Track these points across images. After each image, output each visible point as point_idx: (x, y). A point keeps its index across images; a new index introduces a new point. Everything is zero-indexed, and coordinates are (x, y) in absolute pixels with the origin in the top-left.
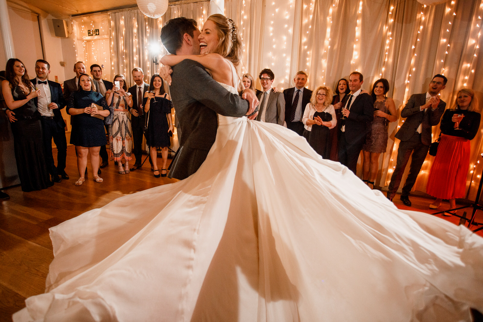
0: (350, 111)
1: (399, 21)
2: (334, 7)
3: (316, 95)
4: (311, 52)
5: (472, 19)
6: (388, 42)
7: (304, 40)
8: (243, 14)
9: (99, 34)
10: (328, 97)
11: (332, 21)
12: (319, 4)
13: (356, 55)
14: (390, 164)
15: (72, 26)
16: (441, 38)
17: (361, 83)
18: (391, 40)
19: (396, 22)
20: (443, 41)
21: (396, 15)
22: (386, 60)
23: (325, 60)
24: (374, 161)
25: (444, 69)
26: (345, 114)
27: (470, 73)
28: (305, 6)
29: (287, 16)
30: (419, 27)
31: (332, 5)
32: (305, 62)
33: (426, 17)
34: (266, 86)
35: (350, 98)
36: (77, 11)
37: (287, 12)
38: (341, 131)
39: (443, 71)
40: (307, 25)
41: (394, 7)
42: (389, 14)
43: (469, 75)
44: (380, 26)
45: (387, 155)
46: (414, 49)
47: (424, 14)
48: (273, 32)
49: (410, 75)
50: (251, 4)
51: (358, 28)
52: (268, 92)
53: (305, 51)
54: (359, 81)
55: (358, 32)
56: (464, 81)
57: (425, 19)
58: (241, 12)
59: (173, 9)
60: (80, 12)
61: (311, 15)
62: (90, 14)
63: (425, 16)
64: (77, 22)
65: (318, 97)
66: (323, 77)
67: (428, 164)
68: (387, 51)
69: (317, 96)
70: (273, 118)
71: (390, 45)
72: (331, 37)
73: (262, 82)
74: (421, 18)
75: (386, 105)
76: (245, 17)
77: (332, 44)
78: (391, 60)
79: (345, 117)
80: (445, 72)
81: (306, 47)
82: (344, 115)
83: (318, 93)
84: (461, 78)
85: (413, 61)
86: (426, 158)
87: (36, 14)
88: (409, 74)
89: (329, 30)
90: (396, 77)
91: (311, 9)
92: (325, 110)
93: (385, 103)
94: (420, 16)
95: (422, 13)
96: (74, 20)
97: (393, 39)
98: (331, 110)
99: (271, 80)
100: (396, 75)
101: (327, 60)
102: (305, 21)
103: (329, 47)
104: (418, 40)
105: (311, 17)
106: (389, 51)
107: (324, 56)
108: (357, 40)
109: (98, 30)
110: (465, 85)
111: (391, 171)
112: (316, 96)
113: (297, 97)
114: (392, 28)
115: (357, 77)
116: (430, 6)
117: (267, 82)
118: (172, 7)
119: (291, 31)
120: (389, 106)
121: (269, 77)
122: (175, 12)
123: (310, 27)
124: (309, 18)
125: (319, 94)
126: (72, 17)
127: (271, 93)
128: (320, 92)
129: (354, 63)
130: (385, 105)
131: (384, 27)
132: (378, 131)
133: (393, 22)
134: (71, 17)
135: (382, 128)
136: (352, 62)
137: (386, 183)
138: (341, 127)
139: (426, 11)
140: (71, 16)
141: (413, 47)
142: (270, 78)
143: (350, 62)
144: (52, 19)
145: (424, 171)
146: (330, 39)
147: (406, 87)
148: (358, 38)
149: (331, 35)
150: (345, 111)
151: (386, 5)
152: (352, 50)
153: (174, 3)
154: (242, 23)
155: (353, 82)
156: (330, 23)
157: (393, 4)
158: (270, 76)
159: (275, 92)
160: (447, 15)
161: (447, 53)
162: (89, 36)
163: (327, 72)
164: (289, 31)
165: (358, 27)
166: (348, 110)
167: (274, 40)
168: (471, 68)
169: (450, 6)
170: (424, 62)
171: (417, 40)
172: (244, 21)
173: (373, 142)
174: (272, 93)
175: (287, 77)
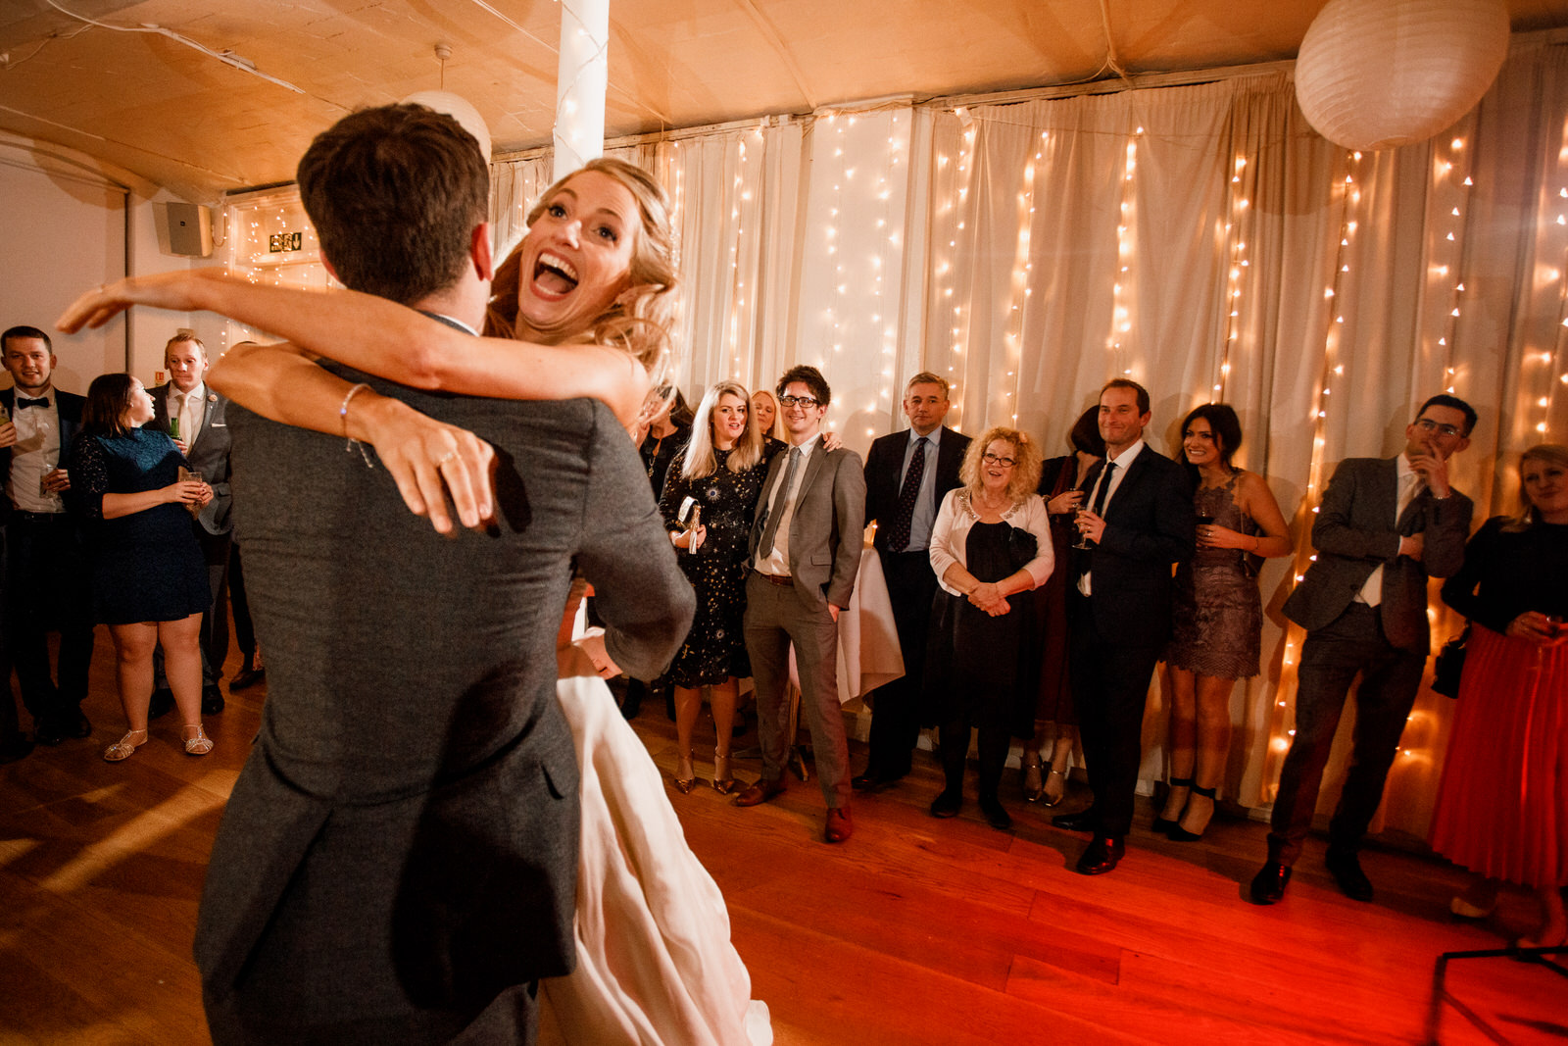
0: (1106, 519)
1: (1269, 207)
2: (1038, 163)
3: (979, 456)
4: (968, 307)
5: (1538, 201)
6: (1235, 274)
7: (943, 268)
8: (738, 185)
9: (299, 248)
10: (1022, 471)
11: (1035, 205)
12: (990, 153)
13: (1123, 321)
14: (1275, 720)
15: (226, 221)
16: (1431, 263)
17: (1143, 419)
18: (1246, 268)
19: (1259, 211)
20: (1439, 274)
21: (1255, 187)
22: (1234, 336)
23: (1015, 336)
24: (1210, 709)
25: (1451, 371)
26: (1089, 532)
27: (1554, 386)
28: (942, 161)
29: (884, 193)
30: (1345, 225)
31: (1034, 156)
32: (947, 340)
33: (1365, 191)
34: (800, 425)
35: (1104, 471)
36: (242, 179)
37: (883, 180)
38: (1080, 595)
39: (1451, 377)
40: (951, 220)
41: (1246, 158)
42: (1230, 183)
43: (1552, 393)
44: (1203, 222)
45: (1261, 685)
46: (1333, 300)
47: (1354, 182)
48: (837, 241)
49: (1327, 392)
50: (765, 155)
51: (1125, 229)
52: (807, 448)
53: (947, 306)
54: (1136, 410)
55: (1127, 244)
56: (1536, 415)
57: (1361, 199)
58: (733, 180)
59: (520, 172)
60: (248, 183)
61: (963, 187)
62: (278, 189)
63: (1361, 190)
64: (242, 212)
65: (987, 467)
66: (1009, 394)
67: (1427, 723)
68: (1235, 307)
69: (984, 462)
70: (820, 541)
71: (1244, 283)
72: (1032, 259)
73: (786, 409)
74: (1346, 196)
75: (1240, 497)
76: (747, 196)
77: (1039, 281)
78: (1250, 338)
79: (1089, 542)
80: (1457, 380)
81: (949, 292)
82: (1086, 536)
83: (988, 452)
84: (1523, 402)
85: (1332, 342)
86: (1417, 699)
87: (121, 190)
88: (1324, 389)
89: (1025, 236)
90: (1274, 397)
91: (962, 168)
92: (1010, 516)
93: (1232, 492)
94: (1343, 190)
95: (1349, 179)
96: (232, 207)
97: (1252, 265)
98: (1031, 517)
99: (818, 407)
100: (1275, 390)
101: (1023, 335)
102: (945, 207)
103: (1028, 292)
104: (1345, 269)
105: (964, 193)
106: (1242, 304)
107: (1013, 323)
108: (1124, 269)
109: (300, 235)
110: (1542, 427)
111: (1281, 745)
112: (981, 462)
113: (918, 464)
114: (1248, 228)
115: (1129, 398)
116: (1377, 153)
117: (803, 411)
118: (518, 165)
119: (896, 239)
120: (1248, 505)
121: (812, 393)
122: (527, 181)
123: (961, 226)
124: (957, 198)
125: (990, 455)
126: (229, 197)
127: (814, 453)
128: (993, 446)
129: (1117, 346)
130: (1235, 502)
131: (1218, 226)
132: (1217, 596)
133: (1247, 208)
134: (224, 197)
135: (1236, 586)
136: (1111, 343)
137: (1264, 790)
138: (1078, 578)
139: (1362, 173)
140: (224, 193)
141: (1329, 293)
142: (815, 398)
143: (1103, 344)
144: (168, 204)
145: (1415, 751)
146: (1029, 266)
147: (1317, 434)
148: (1127, 263)
149: (1031, 251)
150: (1089, 521)
151: (1218, 155)
152: (1110, 302)
153: (526, 153)
154: (735, 214)
155: (1113, 417)
156: (1029, 214)
157: (1243, 151)
158: (815, 391)
159: (828, 448)
160: (1442, 182)
161: (1456, 313)
162: (271, 251)
163: (1023, 374)
164: (890, 239)
165: (1124, 226)
166: (1099, 515)
167: (839, 268)
168: (1557, 367)
169: (1449, 155)
170: (1374, 347)
171: (1338, 268)
172: (742, 206)
173: (1205, 635)
174: (819, 451)
175: (886, 394)
